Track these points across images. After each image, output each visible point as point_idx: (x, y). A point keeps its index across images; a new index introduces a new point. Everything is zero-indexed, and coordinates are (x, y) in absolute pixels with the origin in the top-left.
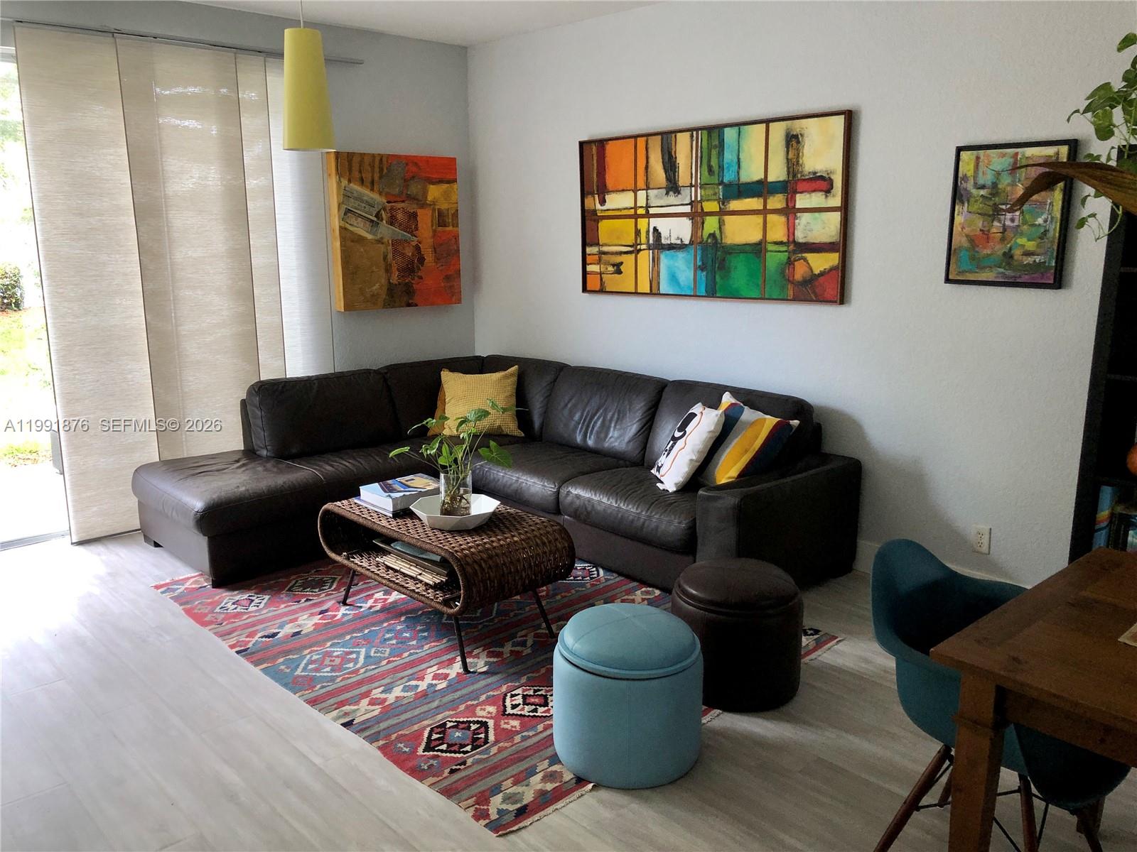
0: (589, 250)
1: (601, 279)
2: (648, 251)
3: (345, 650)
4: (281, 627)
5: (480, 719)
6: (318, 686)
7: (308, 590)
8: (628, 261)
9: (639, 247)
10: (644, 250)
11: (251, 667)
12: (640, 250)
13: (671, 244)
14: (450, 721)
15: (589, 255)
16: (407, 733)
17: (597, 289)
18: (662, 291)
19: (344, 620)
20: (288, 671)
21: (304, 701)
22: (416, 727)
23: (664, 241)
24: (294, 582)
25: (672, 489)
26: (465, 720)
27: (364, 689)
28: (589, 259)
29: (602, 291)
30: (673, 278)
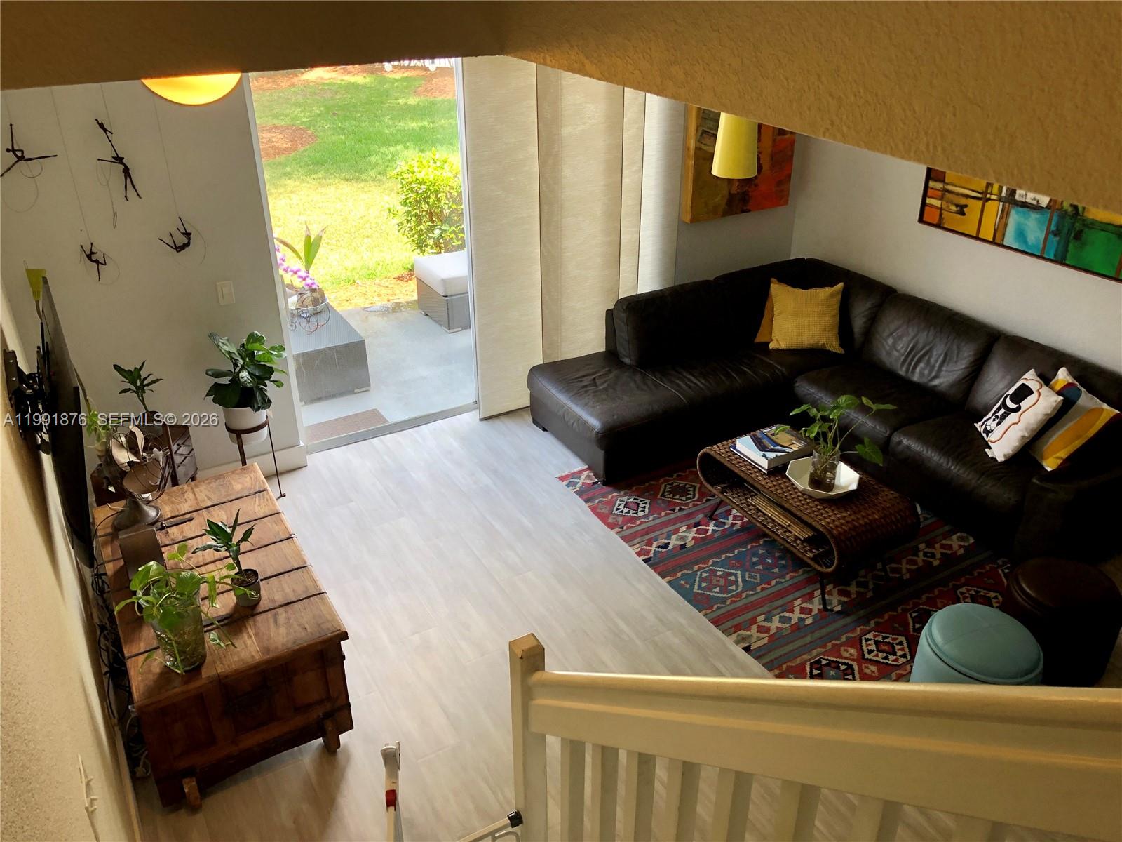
0: (931, 184)
1: (941, 215)
2: (997, 202)
3: (726, 570)
4: (669, 537)
5: (846, 661)
6: (715, 607)
7: (677, 497)
8: (975, 206)
9: (988, 196)
10: (993, 200)
11: (659, 578)
12: (990, 199)
13: (1026, 202)
14: (824, 659)
15: (932, 188)
16: (793, 665)
17: (935, 223)
18: (1005, 243)
19: (715, 536)
20: (688, 586)
21: (709, 621)
22: (798, 661)
23: (1017, 198)
24: (663, 486)
25: (1000, 459)
26: (835, 659)
27: (750, 615)
28: (930, 192)
29: (939, 226)
30: (1021, 234)
